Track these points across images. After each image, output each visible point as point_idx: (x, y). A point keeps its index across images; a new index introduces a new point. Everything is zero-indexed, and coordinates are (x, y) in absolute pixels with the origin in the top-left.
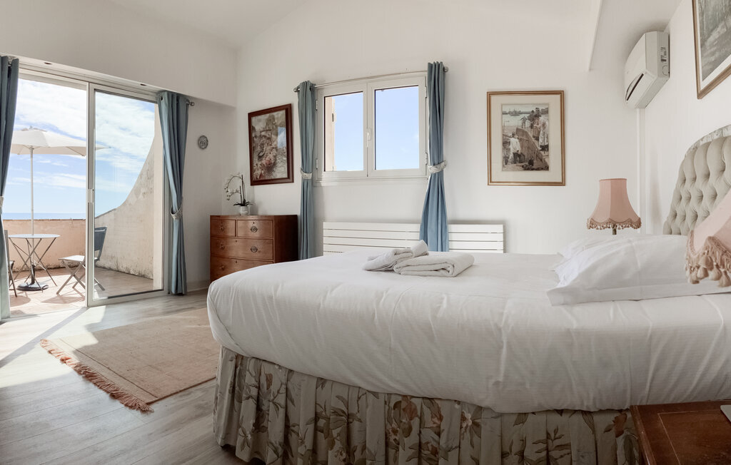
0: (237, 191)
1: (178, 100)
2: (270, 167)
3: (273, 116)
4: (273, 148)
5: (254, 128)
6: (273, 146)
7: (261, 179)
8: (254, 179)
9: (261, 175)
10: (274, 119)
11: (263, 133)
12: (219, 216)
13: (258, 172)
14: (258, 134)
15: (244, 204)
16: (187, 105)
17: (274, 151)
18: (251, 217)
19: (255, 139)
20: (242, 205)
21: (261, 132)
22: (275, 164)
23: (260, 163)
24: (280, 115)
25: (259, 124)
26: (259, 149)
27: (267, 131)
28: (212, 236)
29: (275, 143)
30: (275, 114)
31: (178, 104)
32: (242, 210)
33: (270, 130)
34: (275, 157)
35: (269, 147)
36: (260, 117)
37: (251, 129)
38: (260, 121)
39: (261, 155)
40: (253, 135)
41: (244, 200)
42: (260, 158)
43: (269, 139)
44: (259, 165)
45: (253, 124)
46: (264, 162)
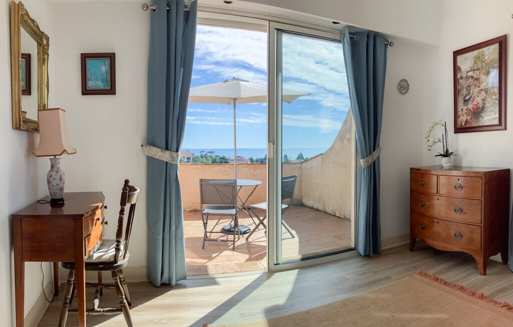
0: (439, 141)
1: (374, 40)
2: (477, 112)
3: (483, 52)
4: (482, 90)
5: (459, 69)
6: (482, 87)
7: (467, 126)
8: (459, 125)
9: (466, 122)
10: (483, 55)
11: (470, 74)
12: (419, 170)
13: (463, 118)
14: (464, 75)
15: (446, 154)
16: (386, 45)
17: (483, 93)
18: (455, 173)
19: (460, 81)
20: (444, 156)
21: (468, 72)
22: (483, 108)
23: (465, 108)
24: (491, 50)
25: (466, 62)
26: (464, 92)
27: (475, 70)
28: (412, 191)
29: (484, 84)
30: (485, 49)
31: (375, 45)
32: (444, 161)
33: (478, 69)
34: (483, 100)
35: (477, 89)
36: (466, 55)
37: (456, 69)
38: (466, 59)
39: (467, 98)
40: (459, 76)
41: (447, 150)
42: (466, 101)
43: (477, 79)
44: (464, 111)
45: (459, 64)
46: (470, 106)
